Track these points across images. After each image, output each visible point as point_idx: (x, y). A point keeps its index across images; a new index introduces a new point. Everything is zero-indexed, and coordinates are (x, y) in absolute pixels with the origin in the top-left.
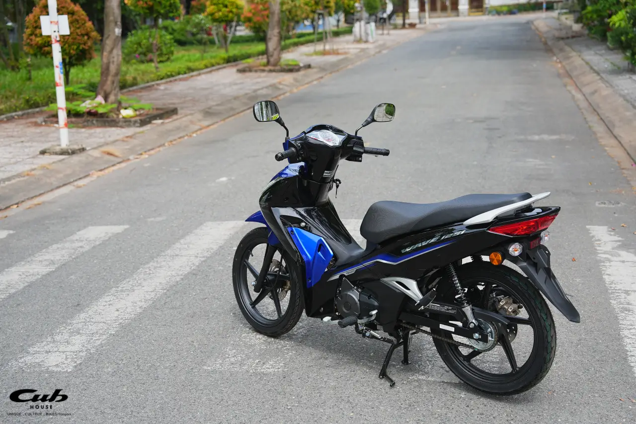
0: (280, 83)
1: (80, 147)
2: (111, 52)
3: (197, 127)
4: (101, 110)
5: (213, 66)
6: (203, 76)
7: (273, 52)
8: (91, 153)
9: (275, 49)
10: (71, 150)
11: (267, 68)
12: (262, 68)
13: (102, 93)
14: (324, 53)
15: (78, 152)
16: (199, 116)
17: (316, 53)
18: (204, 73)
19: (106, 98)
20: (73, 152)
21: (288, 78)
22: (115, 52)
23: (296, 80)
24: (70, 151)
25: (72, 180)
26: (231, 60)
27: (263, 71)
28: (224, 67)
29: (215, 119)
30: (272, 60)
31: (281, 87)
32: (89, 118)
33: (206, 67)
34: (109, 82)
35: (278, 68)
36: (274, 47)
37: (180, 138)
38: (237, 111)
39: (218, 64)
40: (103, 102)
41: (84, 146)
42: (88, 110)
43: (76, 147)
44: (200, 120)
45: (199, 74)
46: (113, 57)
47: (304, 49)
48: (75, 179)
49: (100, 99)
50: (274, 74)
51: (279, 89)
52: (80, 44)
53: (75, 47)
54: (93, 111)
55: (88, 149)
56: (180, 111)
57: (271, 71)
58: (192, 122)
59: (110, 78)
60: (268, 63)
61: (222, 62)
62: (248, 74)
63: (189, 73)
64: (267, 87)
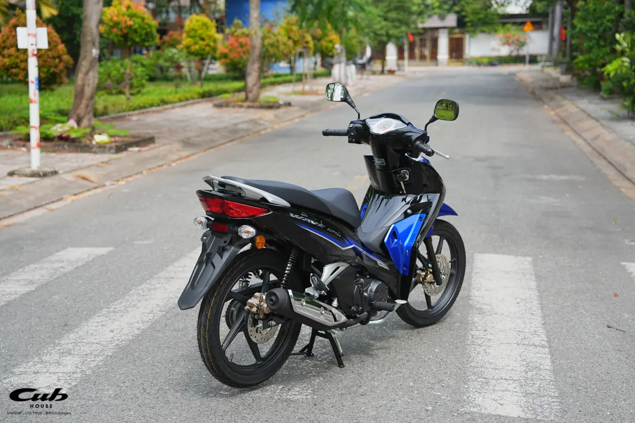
0: (260, 119)
1: (52, 169)
2: (87, 73)
3: (175, 157)
4: (73, 135)
5: (187, 99)
6: (178, 110)
7: (252, 88)
8: (63, 176)
9: (254, 85)
10: (42, 172)
11: (246, 104)
12: (240, 103)
13: (75, 117)
14: (303, 93)
15: (50, 174)
16: (177, 146)
17: (295, 93)
18: (178, 107)
19: (79, 122)
20: (45, 175)
21: (269, 115)
22: (91, 74)
23: (276, 116)
24: (41, 174)
25: (44, 203)
26: (206, 96)
27: (241, 106)
28: (199, 102)
29: (193, 150)
30: (251, 96)
31: (262, 122)
32: (62, 143)
33: (180, 101)
34: (83, 106)
35: (257, 104)
36: (254, 83)
37: (159, 166)
38: (218, 143)
39: (193, 98)
40: (75, 126)
41: (57, 169)
42: (59, 134)
43: (48, 169)
44: (178, 150)
45: (174, 108)
46: (89, 80)
47: (281, 89)
48: (47, 202)
49: (72, 123)
50: (252, 110)
51: (260, 125)
52: (50, 67)
53: (45, 70)
54: (64, 135)
55: (60, 172)
56: (157, 141)
57: (249, 107)
58: (171, 152)
59: (84, 102)
60: (247, 99)
61: (196, 96)
62: (225, 109)
63: (163, 105)
64: (247, 122)
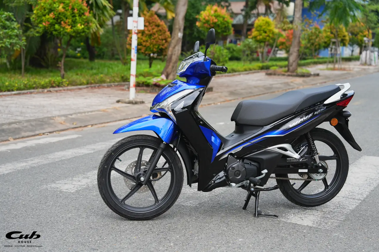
0: (292, 82)
1: (141, 100)
2: (174, 48)
3: (222, 100)
4: (162, 83)
5: (250, 70)
6: (242, 76)
7: (292, 63)
8: (147, 105)
9: (294, 61)
10: (135, 101)
11: (287, 74)
12: (283, 73)
13: (165, 73)
14: (334, 69)
15: (139, 103)
16: (227, 94)
17: (328, 69)
18: (243, 74)
19: (167, 77)
20: (136, 103)
21: (299, 80)
22: (177, 48)
23: (304, 81)
24: (134, 102)
25: (130, 117)
26: (262, 68)
27: (284, 75)
28: (258, 72)
29: (237, 97)
30: (291, 68)
31: (292, 84)
32: (155, 88)
33: (246, 70)
34: (170, 67)
35: (295, 74)
37: (209, 104)
39: (255, 69)
40: (165, 79)
41: (144, 100)
42: (154, 83)
43: (138, 100)
44: (226, 96)
45: (240, 74)
46: (175, 51)
47: (321, 66)
48: (132, 117)
49: (163, 77)
50: (290, 78)
51: (289, 85)
52: (159, 45)
53: (157, 47)
54: (157, 84)
55: (146, 102)
56: (214, 89)
57: (289, 75)
58: (220, 97)
59: (171, 64)
60: (288, 71)
61: (258, 68)
62: (273, 76)
63: (233, 72)
64: (281, 84)
